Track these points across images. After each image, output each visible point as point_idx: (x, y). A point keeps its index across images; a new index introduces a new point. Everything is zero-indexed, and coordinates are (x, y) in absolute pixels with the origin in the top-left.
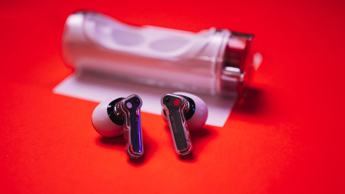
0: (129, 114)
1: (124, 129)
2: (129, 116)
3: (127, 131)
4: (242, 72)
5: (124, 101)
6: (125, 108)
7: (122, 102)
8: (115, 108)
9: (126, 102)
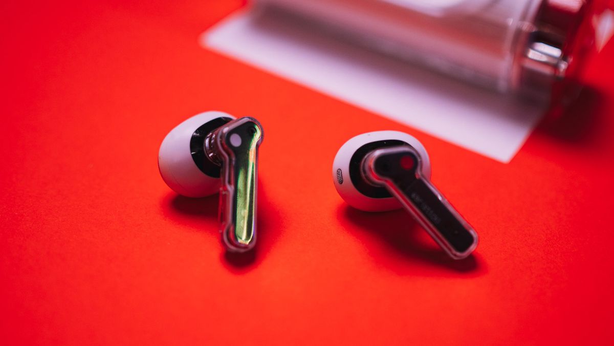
0: (234, 159)
1: (221, 189)
2: (234, 163)
3: (225, 195)
4: (564, 57)
5: (226, 129)
6: (226, 146)
7: (221, 130)
8: (207, 141)
9: (231, 133)
